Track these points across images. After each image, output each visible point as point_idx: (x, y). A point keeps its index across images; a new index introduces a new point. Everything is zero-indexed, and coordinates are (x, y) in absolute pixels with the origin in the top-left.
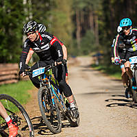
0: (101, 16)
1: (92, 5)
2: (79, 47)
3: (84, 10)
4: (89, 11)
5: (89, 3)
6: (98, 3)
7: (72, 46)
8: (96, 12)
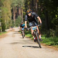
0: (24, 10)
1: (20, 5)
2: (14, 23)
3: (17, 7)
4: (19, 7)
5: (19, 4)
6: (23, 4)
7: (11, 22)
8: (22, 8)
